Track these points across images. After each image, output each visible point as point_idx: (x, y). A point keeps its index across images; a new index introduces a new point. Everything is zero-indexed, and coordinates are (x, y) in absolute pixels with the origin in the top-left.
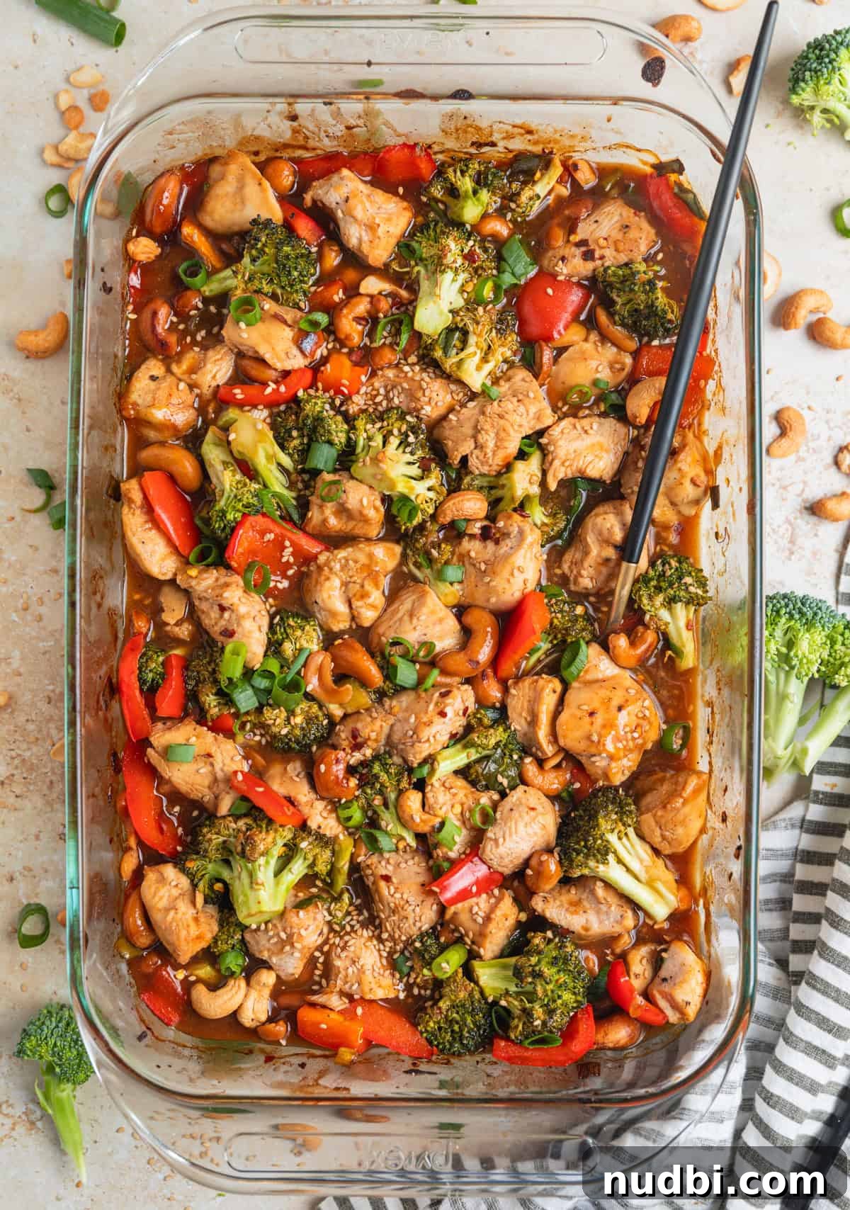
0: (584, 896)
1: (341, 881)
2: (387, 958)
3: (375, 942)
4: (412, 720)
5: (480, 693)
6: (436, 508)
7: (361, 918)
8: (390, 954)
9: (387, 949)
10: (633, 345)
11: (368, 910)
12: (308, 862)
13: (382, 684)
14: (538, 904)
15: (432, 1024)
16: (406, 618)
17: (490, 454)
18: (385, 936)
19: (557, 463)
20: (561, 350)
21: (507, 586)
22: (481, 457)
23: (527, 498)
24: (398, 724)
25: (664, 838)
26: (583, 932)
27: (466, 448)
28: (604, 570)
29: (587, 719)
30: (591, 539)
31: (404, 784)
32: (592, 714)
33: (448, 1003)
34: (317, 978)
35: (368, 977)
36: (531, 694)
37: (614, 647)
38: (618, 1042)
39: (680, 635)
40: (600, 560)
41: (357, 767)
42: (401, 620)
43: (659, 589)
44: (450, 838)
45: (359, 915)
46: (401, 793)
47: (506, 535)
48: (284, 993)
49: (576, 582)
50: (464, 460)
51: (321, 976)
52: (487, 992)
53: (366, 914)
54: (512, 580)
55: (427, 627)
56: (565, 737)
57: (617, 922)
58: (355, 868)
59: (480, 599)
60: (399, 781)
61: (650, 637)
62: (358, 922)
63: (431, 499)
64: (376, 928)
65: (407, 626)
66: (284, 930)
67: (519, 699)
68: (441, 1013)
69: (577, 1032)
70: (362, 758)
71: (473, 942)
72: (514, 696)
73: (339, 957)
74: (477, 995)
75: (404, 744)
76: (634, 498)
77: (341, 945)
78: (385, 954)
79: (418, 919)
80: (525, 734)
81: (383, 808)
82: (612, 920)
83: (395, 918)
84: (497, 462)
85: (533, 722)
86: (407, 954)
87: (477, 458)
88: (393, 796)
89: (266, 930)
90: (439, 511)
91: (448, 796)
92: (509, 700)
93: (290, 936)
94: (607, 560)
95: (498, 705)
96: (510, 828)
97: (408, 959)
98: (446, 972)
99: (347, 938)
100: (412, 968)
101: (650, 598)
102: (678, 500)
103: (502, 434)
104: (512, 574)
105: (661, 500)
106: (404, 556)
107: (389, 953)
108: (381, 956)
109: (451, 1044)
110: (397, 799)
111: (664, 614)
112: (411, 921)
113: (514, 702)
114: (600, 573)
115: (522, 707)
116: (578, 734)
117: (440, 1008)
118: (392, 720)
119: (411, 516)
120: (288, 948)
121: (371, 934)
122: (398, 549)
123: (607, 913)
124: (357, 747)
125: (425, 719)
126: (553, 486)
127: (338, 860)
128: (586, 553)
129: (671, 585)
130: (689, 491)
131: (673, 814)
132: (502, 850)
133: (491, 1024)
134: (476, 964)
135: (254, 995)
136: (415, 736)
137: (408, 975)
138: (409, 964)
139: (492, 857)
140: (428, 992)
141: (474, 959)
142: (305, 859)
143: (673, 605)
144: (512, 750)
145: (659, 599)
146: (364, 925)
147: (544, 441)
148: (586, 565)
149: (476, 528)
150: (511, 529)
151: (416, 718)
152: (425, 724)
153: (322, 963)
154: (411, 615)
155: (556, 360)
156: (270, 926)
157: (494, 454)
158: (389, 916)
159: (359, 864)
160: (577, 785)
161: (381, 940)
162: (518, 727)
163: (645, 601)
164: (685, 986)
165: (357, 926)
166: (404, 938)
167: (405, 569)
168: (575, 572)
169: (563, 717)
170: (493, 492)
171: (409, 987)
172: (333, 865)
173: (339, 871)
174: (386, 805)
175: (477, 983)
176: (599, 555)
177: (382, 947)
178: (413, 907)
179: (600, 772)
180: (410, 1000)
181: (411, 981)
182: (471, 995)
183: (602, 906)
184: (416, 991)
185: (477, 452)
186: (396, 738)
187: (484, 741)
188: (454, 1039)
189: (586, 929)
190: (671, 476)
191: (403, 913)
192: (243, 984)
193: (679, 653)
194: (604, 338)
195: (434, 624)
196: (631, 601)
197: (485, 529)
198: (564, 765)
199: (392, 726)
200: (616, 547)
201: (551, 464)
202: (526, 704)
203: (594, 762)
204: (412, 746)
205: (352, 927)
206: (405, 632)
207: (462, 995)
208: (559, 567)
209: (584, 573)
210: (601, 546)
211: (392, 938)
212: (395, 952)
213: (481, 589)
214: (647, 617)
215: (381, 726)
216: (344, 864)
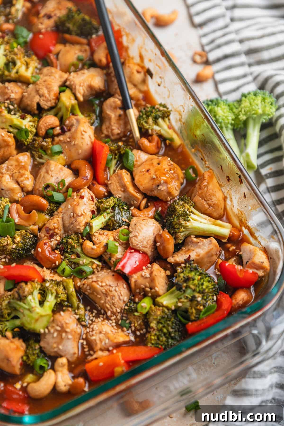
0: (190, 247)
1: (75, 300)
2: (116, 326)
3: (106, 321)
4: (70, 207)
5: (95, 192)
6: (36, 129)
7: (94, 314)
8: (117, 323)
9: (114, 321)
10: (84, 41)
11: (96, 310)
12: (55, 294)
13: (49, 207)
14: (171, 260)
15: (153, 337)
16: (46, 175)
17: (47, 96)
18: (109, 313)
19: (77, 87)
20: (57, 54)
21: (83, 141)
22: (45, 99)
23: (73, 107)
24: (65, 215)
25: (210, 205)
26: (198, 257)
27: (37, 99)
28: (122, 122)
29: (147, 174)
30: (108, 112)
31: (81, 240)
32: (148, 171)
33: (155, 322)
34: (87, 353)
35: (111, 334)
36: (118, 178)
37: (142, 144)
38: (243, 299)
39: (167, 133)
40: (117, 118)
41: (57, 247)
42: (44, 177)
43: (148, 116)
44: (114, 246)
45: (92, 313)
46: (81, 245)
47: (72, 125)
48: (74, 368)
49: (113, 135)
50: (38, 104)
51: (89, 351)
52: (170, 306)
53: (95, 311)
54: (83, 137)
55: (57, 174)
56: (141, 185)
57: (210, 244)
58: (78, 290)
59: (74, 155)
60: (78, 240)
61: (156, 138)
62: (93, 317)
63: (32, 126)
64: (103, 315)
65: (48, 177)
66: (58, 325)
67: (113, 184)
68: (154, 329)
69: (222, 303)
70: (57, 242)
71: (151, 289)
72: (111, 183)
73: (93, 335)
74: (166, 311)
75: (72, 223)
76: (118, 91)
77: (91, 330)
78: (114, 324)
79: (120, 295)
80: (125, 198)
81: (77, 258)
82: (207, 245)
83: (109, 298)
84: (52, 97)
85: (125, 189)
86: (124, 318)
87: (43, 100)
88: (79, 250)
89: (49, 331)
90: (38, 129)
91: (104, 237)
92: (110, 188)
93: (62, 327)
94: (120, 116)
95: (106, 194)
96: (139, 229)
97: (126, 320)
98: (146, 308)
99: (91, 326)
100: (130, 323)
101: (146, 122)
102: (136, 83)
103: (49, 86)
104: (82, 135)
105: (129, 85)
106: (33, 156)
107: (115, 323)
108: (113, 326)
109: (168, 342)
110: (82, 249)
111: (156, 128)
112: (117, 298)
113: (112, 187)
114: (120, 125)
115: (117, 187)
116: (146, 181)
117: (152, 328)
118: (61, 216)
119: (27, 136)
120: (64, 335)
121: (102, 319)
122: (28, 154)
123: (203, 245)
124: (51, 236)
125: (75, 203)
126: (81, 99)
127: (68, 290)
128: (110, 119)
129: (151, 112)
130: (138, 77)
131: (206, 189)
132: (140, 238)
133: (180, 321)
134: (159, 299)
135: (59, 375)
136: (75, 214)
137: (130, 327)
138: (128, 322)
139: (137, 243)
140: (144, 330)
141: (156, 298)
142: (52, 294)
143: (158, 121)
144: (122, 206)
145: (151, 121)
146: (97, 316)
147: (68, 83)
148: (112, 124)
149: (58, 130)
150: (72, 122)
151: (71, 205)
152: (76, 205)
153: (86, 345)
154: (47, 172)
155: (57, 58)
156: (50, 328)
157: (49, 95)
158: (105, 299)
159: (80, 286)
160: (160, 209)
161: (108, 318)
162: (120, 196)
163: (145, 124)
164: (256, 256)
165: (94, 319)
166: (119, 310)
167: (36, 163)
168: (110, 131)
169: (136, 178)
170: (58, 115)
171: (134, 332)
172: (67, 294)
173: (72, 295)
174: (78, 256)
175: (163, 306)
176: (115, 116)
177: (111, 322)
178: (114, 288)
179: (165, 193)
180: (138, 339)
181: (133, 328)
182: (163, 312)
183: (200, 244)
184: (138, 333)
185: (42, 98)
186: (67, 225)
187: (107, 204)
188: (167, 338)
189: (199, 256)
190: (127, 71)
191: (111, 294)
192: (51, 371)
193: (172, 140)
194: (73, 43)
195: (59, 172)
196: (140, 129)
197: (62, 129)
198: (149, 204)
199: (62, 218)
200: (120, 108)
201: (75, 89)
202: (118, 184)
203: (160, 189)
204: (76, 221)
205: (92, 320)
206: (48, 180)
207: (159, 313)
208: (103, 133)
209: (114, 128)
210: (114, 112)
211: (113, 313)
212: (119, 321)
213: (73, 150)
214: (150, 131)
215: (58, 220)
216: (72, 289)
